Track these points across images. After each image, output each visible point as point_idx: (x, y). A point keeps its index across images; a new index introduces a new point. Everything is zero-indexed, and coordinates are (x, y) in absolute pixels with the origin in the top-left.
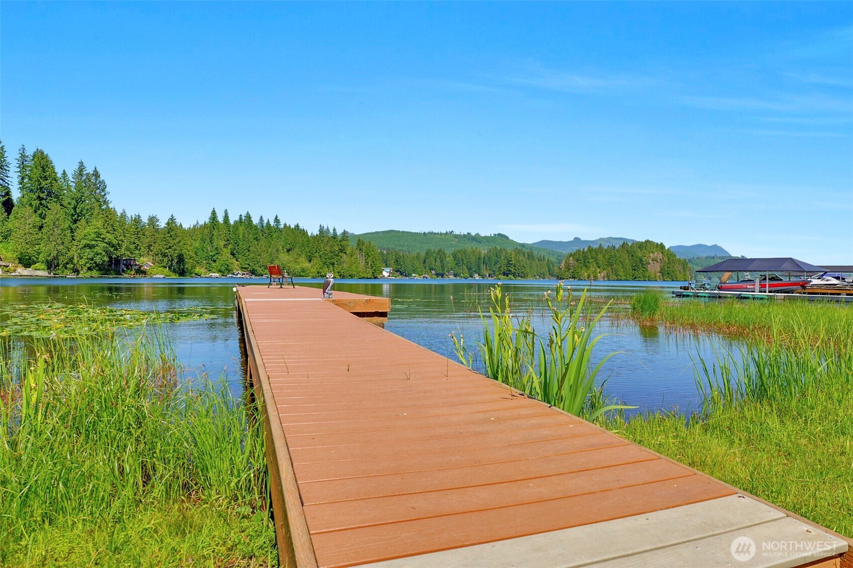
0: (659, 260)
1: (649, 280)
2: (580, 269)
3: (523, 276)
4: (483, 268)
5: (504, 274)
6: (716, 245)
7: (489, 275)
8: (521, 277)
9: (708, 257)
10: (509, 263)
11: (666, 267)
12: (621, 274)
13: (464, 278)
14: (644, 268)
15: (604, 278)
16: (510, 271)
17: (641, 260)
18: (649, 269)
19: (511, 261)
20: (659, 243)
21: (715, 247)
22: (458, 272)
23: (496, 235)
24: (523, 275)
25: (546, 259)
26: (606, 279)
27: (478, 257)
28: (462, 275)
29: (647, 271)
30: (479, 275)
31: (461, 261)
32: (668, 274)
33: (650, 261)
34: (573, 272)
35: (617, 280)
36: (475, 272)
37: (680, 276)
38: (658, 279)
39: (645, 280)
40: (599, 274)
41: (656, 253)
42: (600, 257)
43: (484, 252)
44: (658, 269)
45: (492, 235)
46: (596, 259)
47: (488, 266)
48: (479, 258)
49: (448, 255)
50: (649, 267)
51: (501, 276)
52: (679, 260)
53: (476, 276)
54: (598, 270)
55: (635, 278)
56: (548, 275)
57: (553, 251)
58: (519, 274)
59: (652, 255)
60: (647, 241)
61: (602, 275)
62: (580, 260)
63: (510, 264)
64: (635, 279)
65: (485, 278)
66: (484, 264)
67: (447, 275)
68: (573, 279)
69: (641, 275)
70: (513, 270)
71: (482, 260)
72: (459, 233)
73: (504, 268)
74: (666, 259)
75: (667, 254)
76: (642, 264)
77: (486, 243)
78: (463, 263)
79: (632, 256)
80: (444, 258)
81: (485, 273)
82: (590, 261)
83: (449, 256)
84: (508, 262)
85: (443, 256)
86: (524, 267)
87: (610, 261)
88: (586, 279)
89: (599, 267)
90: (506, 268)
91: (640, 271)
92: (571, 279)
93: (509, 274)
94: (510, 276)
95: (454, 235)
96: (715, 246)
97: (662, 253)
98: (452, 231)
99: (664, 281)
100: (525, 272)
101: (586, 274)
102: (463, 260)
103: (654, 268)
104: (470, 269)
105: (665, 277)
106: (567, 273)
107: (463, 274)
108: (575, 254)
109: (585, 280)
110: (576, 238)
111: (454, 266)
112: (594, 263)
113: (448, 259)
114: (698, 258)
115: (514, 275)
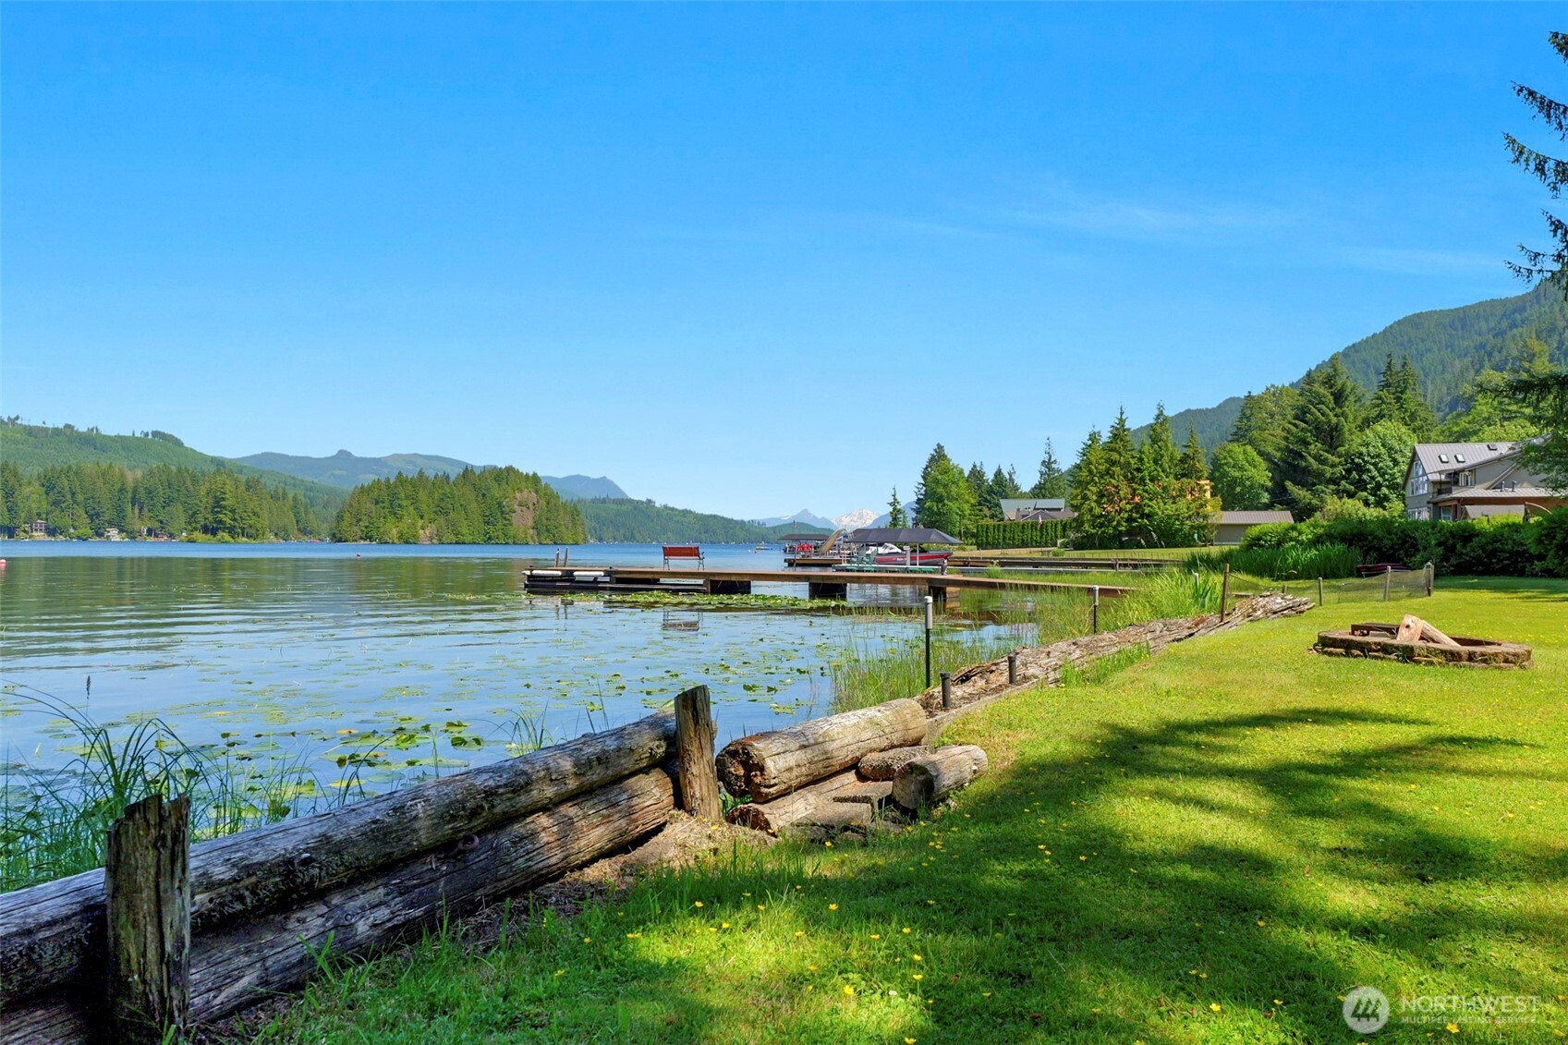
0: (531, 506)
1: (514, 543)
2: (382, 519)
3: (252, 534)
4: (131, 515)
5: (206, 530)
6: (605, 477)
7: (150, 532)
8: (248, 537)
9: (596, 499)
10: (218, 505)
11: (543, 518)
12: (465, 531)
13: (79, 538)
14: (505, 518)
15: (431, 539)
16: (221, 522)
17: (500, 504)
18: (514, 521)
19: (224, 499)
20: (531, 474)
21: (604, 481)
22: (60, 523)
23: (147, 434)
24: (253, 531)
25: (290, 496)
26: (434, 541)
27: (117, 487)
28: (72, 530)
29: (511, 525)
30: (121, 531)
31: (69, 496)
32: (548, 531)
33: (516, 507)
34: (366, 527)
35: (457, 543)
36: (111, 524)
37: (568, 536)
38: (531, 542)
39: (507, 544)
40: (421, 532)
41: (525, 492)
42: (423, 495)
43: (133, 476)
44: (530, 523)
45: (137, 435)
46: (415, 501)
47: (146, 509)
48: (122, 490)
49: (25, 481)
50: (515, 519)
51: (198, 535)
52: (565, 505)
53: (113, 533)
54: (420, 523)
55: (490, 538)
56: (296, 532)
57: (294, 478)
58: (243, 529)
59: (518, 495)
60: (510, 469)
61: (427, 532)
62: (383, 502)
63: (220, 506)
64: (489, 540)
65: (139, 539)
66: (133, 505)
67: (25, 531)
68: (368, 542)
69: (500, 533)
70: (229, 521)
71: (130, 495)
72: (41, 424)
73: (205, 516)
74: (543, 503)
75: (545, 494)
76: (502, 513)
77: (121, 452)
78: (75, 502)
79: (484, 495)
80: (17, 486)
81: (136, 528)
82: (404, 503)
83: (30, 483)
84: (217, 502)
85: (12, 481)
86: (255, 514)
87: (442, 505)
88: (396, 541)
89: (422, 517)
90: (211, 517)
91: (499, 526)
92: (362, 542)
93: (217, 529)
94: (221, 534)
95: (25, 427)
96: (604, 479)
97: (537, 492)
98: (17, 418)
99: (540, 544)
100: (259, 526)
101: (394, 531)
102: (73, 494)
103: (522, 521)
104: (93, 516)
105: (542, 538)
106: (355, 529)
107: (75, 528)
108: (370, 489)
109: (393, 543)
110: (341, 452)
111: (45, 507)
112: (411, 508)
113: (27, 490)
114: (579, 501)
115: (231, 531)
